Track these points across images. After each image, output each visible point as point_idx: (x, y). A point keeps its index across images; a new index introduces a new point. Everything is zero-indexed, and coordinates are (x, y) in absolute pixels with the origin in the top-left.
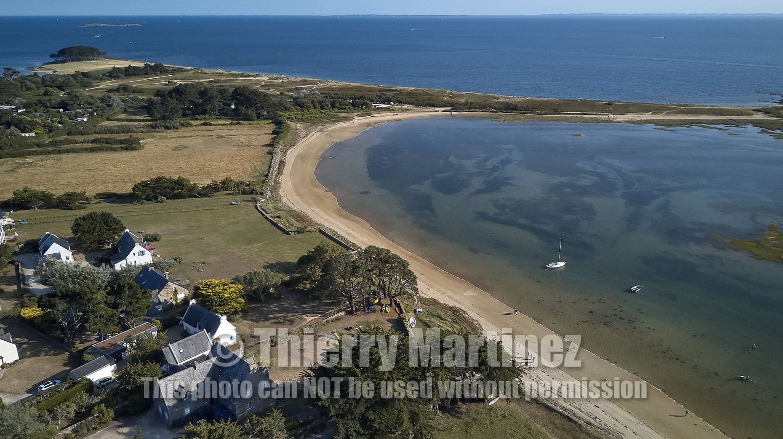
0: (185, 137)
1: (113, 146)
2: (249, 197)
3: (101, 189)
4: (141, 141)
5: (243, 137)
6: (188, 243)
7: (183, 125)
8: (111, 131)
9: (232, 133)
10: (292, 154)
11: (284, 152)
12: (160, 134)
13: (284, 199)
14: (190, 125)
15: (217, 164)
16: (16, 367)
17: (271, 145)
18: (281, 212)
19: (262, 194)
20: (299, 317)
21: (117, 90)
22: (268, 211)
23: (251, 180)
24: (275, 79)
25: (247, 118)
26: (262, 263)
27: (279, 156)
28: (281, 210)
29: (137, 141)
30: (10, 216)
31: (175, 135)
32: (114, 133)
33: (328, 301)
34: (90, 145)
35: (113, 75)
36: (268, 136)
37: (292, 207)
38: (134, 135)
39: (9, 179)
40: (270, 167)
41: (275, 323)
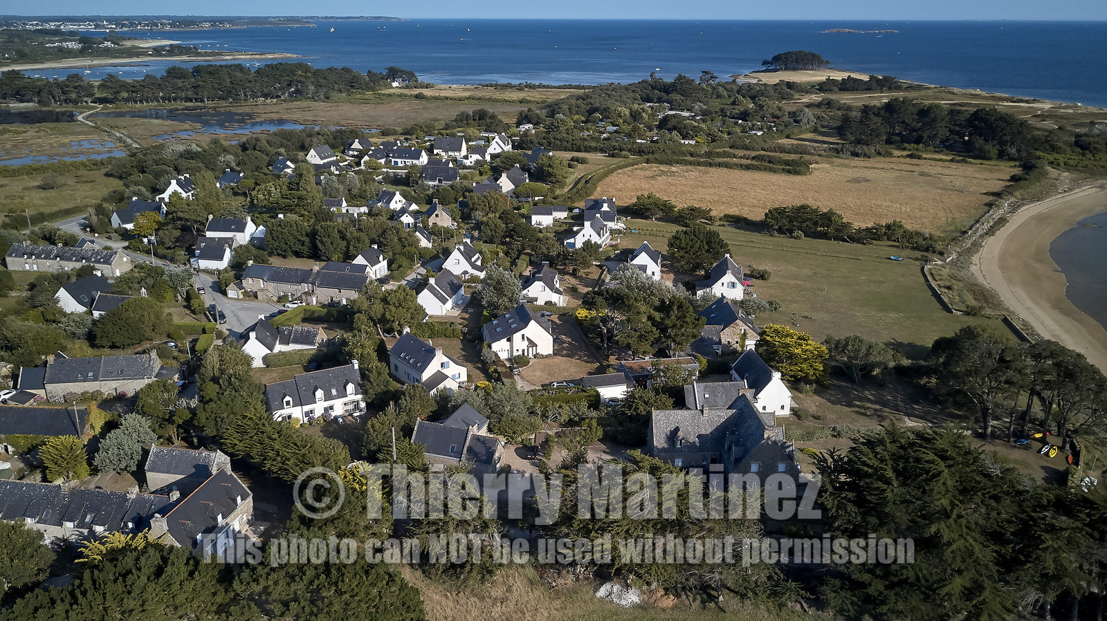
0: (874, 168)
1: (775, 167)
2: (918, 254)
3: (734, 211)
4: (812, 166)
5: (960, 179)
6: (801, 291)
7: (879, 154)
8: (782, 149)
9: (947, 171)
10: (1029, 211)
11: (1014, 208)
12: (842, 161)
13: (973, 269)
14: (890, 155)
15: (898, 206)
16: (547, 361)
17: (997, 195)
18: (958, 283)
19: (941, 254)
20: (898, 416)
21: (819, 105)
22: (937, 278)
23: (937, 233)
24: (1064, 108)
25: (982, 156)
26: (886, 337)
27: (1001, 212)
28: (960, 281)
29: (807, 164)
30: (624, 223)
31: (862, 164)
32: (785, 152)
33: (956, 412)
34: (749, 161)
35: (824, 88)
36: (1001, 182)
37: (981, 280)
38: (807, 157)
39: (645, 185)
40: (977, 221)
41: (857, 412)
